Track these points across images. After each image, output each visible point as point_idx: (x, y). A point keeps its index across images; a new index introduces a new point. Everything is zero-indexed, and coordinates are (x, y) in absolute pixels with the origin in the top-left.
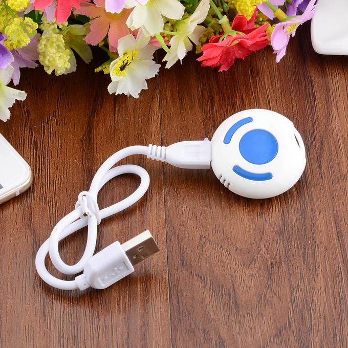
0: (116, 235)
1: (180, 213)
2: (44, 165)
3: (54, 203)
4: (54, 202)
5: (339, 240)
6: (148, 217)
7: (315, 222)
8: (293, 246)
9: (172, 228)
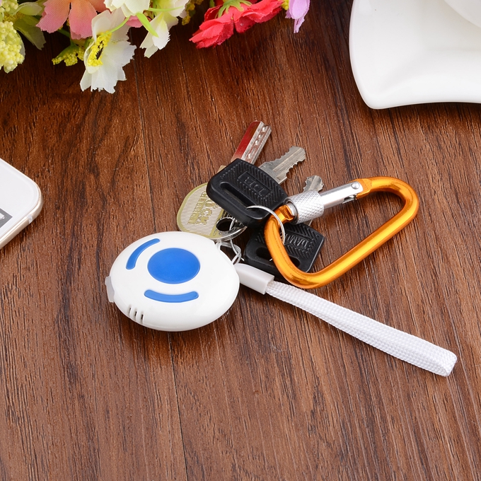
0: (117, 467)
1: (202, 430)
2: (7, 360)
3: (26, 420)
4: (26, 418)
5: (422, 464)
6: (158, 437)
7: (388, 438)
8: (361, 475)
9: (192, 455)
